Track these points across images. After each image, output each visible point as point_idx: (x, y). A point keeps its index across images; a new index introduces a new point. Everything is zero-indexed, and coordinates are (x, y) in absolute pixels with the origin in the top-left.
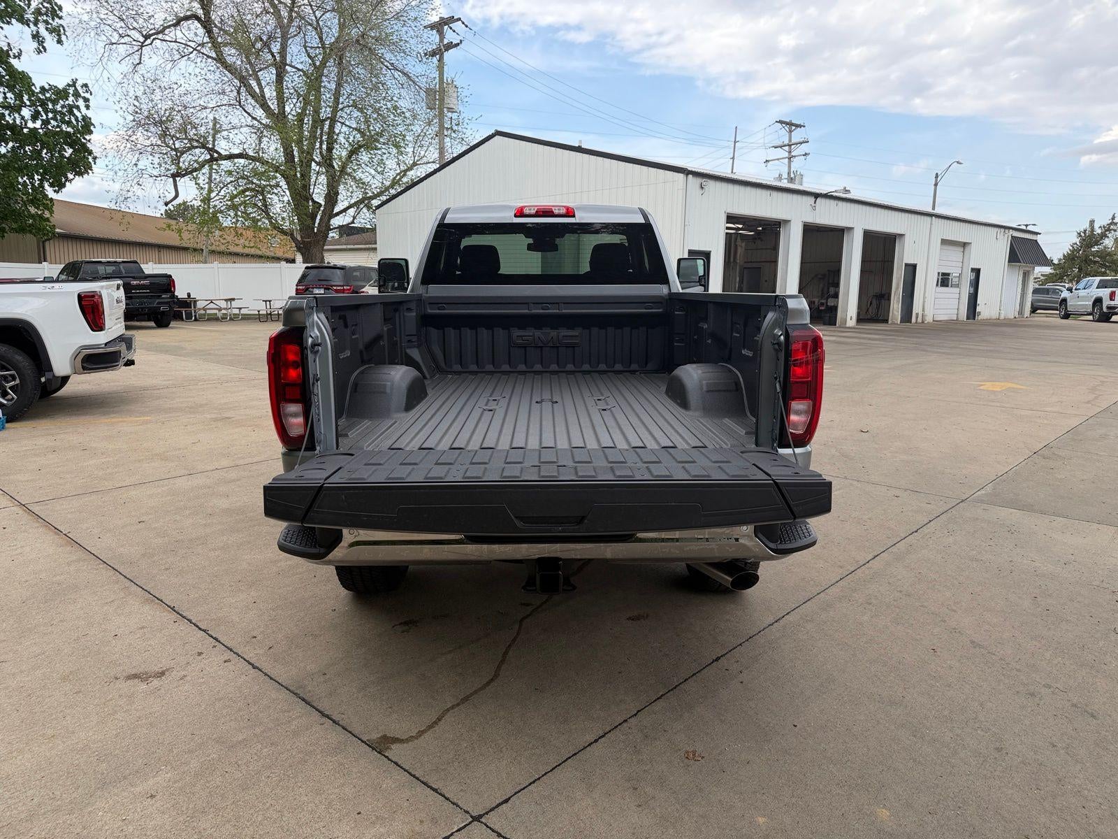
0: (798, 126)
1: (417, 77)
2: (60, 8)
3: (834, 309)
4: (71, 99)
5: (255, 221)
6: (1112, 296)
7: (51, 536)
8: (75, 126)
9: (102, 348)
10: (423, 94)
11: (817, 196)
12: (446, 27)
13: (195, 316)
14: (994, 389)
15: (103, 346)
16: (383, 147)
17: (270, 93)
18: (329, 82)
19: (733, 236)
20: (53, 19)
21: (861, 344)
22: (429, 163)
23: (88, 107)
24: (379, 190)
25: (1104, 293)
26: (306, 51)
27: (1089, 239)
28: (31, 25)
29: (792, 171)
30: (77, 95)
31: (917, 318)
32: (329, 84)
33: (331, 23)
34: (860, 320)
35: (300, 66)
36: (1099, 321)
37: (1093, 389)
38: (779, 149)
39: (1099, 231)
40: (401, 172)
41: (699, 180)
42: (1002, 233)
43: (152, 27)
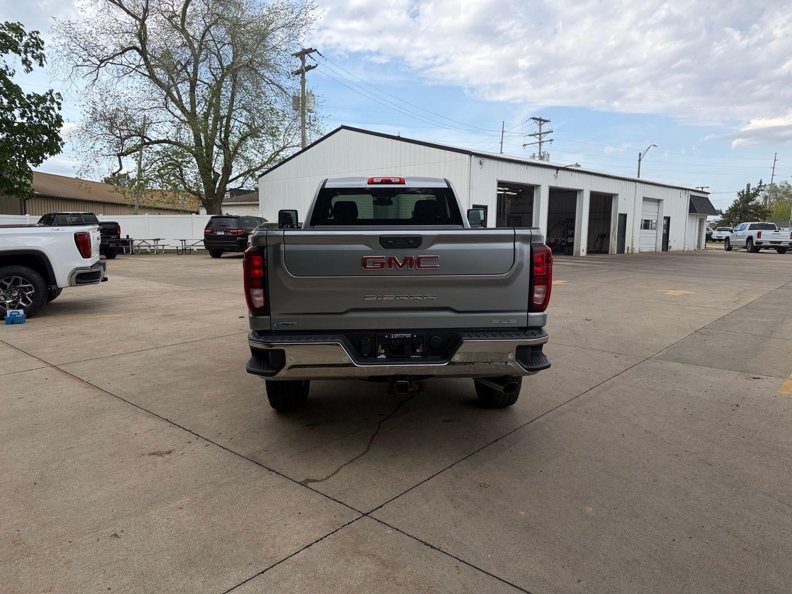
0: (545, 121)
1: (288, 89)
2: (43, 43)
3: (571, 245)
4: (48, 103)
5: (175, 186)
6: (759, 235)
7: (77, 383)
8: (50, 122)
9: (89, 269)
10: (291, 100)
11: (558, 169)
12: (306, 55)
13: (132, 251)
14: (675, 295)
15: (90, 268)
16: (264, 135)
17: (186, 99)
18: (226, 92)
19: (502, 195)
20: (37, 50)
21: (589, 267)
22: (294, 146)
23: (60, 109)
24: (260, 165)
25: (754, 233)
26: (211, 71)
27: (747, 197)
28: (22, 54)
29: (542, 151)
30: (52, 100)
31: (628, 250)
32: (226, 93)
33: (228, 52)
34: (589, 252)
35: (206, 81)
36: (751, 252)
37: (739, 294)
38: (533, 136)
39: (752, 192)
40: (275, 153)
41: (478, 159)
42: (684, 193)
43: (106, 55)
